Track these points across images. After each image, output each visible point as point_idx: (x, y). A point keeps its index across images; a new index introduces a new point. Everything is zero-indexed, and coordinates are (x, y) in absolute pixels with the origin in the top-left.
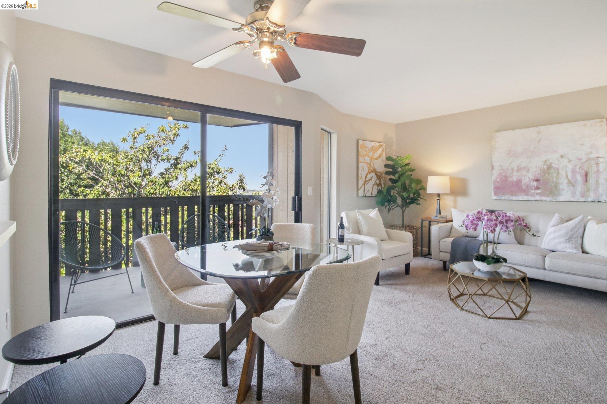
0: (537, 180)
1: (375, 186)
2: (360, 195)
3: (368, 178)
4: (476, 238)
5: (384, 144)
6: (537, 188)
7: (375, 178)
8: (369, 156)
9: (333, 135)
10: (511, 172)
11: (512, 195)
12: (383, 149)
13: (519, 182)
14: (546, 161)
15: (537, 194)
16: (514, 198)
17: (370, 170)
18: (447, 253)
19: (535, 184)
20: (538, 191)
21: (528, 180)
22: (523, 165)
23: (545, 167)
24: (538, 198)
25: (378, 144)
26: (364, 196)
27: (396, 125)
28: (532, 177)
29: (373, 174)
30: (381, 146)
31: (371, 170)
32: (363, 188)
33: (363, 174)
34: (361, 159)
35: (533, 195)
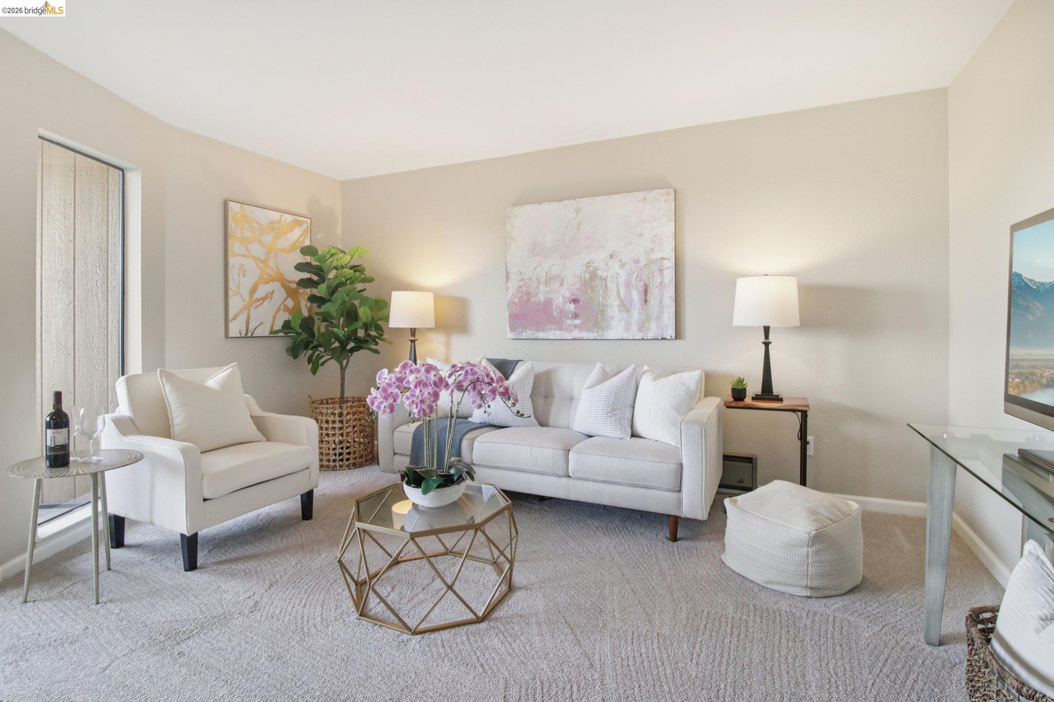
0: (575, 301)
1: (281, 312)
2: (232, 333)
3: (259, 294)
4: (466, 418)
5: (309, 220)
6: (576, 316)
7: (281, 293)
8: (261, 244)
9: (129, 176)
10: (535, 285)
11: (538, 330)
12: (306, 231)
13: (548, 303)
14: (588, 265)
15: (576, 326)
16: (541, 335)
17: (266, 276)
18: (406, 455)
19: (572, 307)
20: (577, 322)
21: (561, 300)
22: (554, 272)
23: (587, 276)
24: (576, 334)
25: (288, 218)
26: (248, 336)
27: (342, 182)
28: (568, 295)
29: (276, 286)
30: (298, 223)
31: (270, 275)
32: (243, 318)
33: (241, 284)
34: (235, 247)
35: (569, 329)
